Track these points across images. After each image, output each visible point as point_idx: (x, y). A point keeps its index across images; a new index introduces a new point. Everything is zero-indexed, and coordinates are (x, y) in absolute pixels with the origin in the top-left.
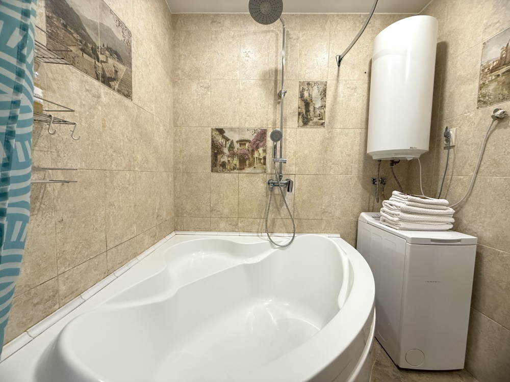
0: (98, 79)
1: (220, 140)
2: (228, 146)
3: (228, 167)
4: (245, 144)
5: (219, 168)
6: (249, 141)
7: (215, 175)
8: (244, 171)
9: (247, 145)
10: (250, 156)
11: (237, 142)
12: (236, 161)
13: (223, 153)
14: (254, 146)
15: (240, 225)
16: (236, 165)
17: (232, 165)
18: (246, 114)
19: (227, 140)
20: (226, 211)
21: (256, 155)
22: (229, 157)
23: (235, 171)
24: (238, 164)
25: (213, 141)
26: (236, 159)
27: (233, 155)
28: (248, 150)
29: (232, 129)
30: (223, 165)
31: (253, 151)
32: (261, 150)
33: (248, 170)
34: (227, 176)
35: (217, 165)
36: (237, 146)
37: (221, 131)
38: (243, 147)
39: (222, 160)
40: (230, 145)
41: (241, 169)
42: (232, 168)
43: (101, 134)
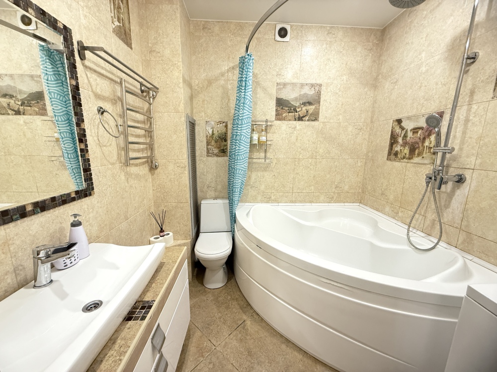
0: (295, 120)
1: (398, 130)
2: (402, 135)
3: (399, 156)
4: (418, 132)
5: (392, 157)
6: (422, 128)
7: (389, 162)
8: (412, 161)
9: (419, 133)
10: (420, 145)
11: (411, 130)
12: (406, 151)
13: (397, 142)
14: (427, 134)
15: (400, 214)
16: (406, 154)
17: (403, 154)
18: (424, 98)
19: (403, 129)
20: (391, 197)
21: (427, 143)
22: (401, 146)
23: (405, 160)
24: (408, 153)
25: (392, 132)
26: (407, 148)
27: (405, 144)
28: (420, 139)
29: (409, 118)
30: (396, 154)
31: (424, 139)
32: (433, 138)
33: (416, 160)
34: (397, 164)
35: (393, 154)
36: (410, 134)
37: (399, 121)
38: (415, 135)
39: (396, 149)
40: (405, 134)
41: (409, 159)
42: (402, 157)
43: (295, 143)
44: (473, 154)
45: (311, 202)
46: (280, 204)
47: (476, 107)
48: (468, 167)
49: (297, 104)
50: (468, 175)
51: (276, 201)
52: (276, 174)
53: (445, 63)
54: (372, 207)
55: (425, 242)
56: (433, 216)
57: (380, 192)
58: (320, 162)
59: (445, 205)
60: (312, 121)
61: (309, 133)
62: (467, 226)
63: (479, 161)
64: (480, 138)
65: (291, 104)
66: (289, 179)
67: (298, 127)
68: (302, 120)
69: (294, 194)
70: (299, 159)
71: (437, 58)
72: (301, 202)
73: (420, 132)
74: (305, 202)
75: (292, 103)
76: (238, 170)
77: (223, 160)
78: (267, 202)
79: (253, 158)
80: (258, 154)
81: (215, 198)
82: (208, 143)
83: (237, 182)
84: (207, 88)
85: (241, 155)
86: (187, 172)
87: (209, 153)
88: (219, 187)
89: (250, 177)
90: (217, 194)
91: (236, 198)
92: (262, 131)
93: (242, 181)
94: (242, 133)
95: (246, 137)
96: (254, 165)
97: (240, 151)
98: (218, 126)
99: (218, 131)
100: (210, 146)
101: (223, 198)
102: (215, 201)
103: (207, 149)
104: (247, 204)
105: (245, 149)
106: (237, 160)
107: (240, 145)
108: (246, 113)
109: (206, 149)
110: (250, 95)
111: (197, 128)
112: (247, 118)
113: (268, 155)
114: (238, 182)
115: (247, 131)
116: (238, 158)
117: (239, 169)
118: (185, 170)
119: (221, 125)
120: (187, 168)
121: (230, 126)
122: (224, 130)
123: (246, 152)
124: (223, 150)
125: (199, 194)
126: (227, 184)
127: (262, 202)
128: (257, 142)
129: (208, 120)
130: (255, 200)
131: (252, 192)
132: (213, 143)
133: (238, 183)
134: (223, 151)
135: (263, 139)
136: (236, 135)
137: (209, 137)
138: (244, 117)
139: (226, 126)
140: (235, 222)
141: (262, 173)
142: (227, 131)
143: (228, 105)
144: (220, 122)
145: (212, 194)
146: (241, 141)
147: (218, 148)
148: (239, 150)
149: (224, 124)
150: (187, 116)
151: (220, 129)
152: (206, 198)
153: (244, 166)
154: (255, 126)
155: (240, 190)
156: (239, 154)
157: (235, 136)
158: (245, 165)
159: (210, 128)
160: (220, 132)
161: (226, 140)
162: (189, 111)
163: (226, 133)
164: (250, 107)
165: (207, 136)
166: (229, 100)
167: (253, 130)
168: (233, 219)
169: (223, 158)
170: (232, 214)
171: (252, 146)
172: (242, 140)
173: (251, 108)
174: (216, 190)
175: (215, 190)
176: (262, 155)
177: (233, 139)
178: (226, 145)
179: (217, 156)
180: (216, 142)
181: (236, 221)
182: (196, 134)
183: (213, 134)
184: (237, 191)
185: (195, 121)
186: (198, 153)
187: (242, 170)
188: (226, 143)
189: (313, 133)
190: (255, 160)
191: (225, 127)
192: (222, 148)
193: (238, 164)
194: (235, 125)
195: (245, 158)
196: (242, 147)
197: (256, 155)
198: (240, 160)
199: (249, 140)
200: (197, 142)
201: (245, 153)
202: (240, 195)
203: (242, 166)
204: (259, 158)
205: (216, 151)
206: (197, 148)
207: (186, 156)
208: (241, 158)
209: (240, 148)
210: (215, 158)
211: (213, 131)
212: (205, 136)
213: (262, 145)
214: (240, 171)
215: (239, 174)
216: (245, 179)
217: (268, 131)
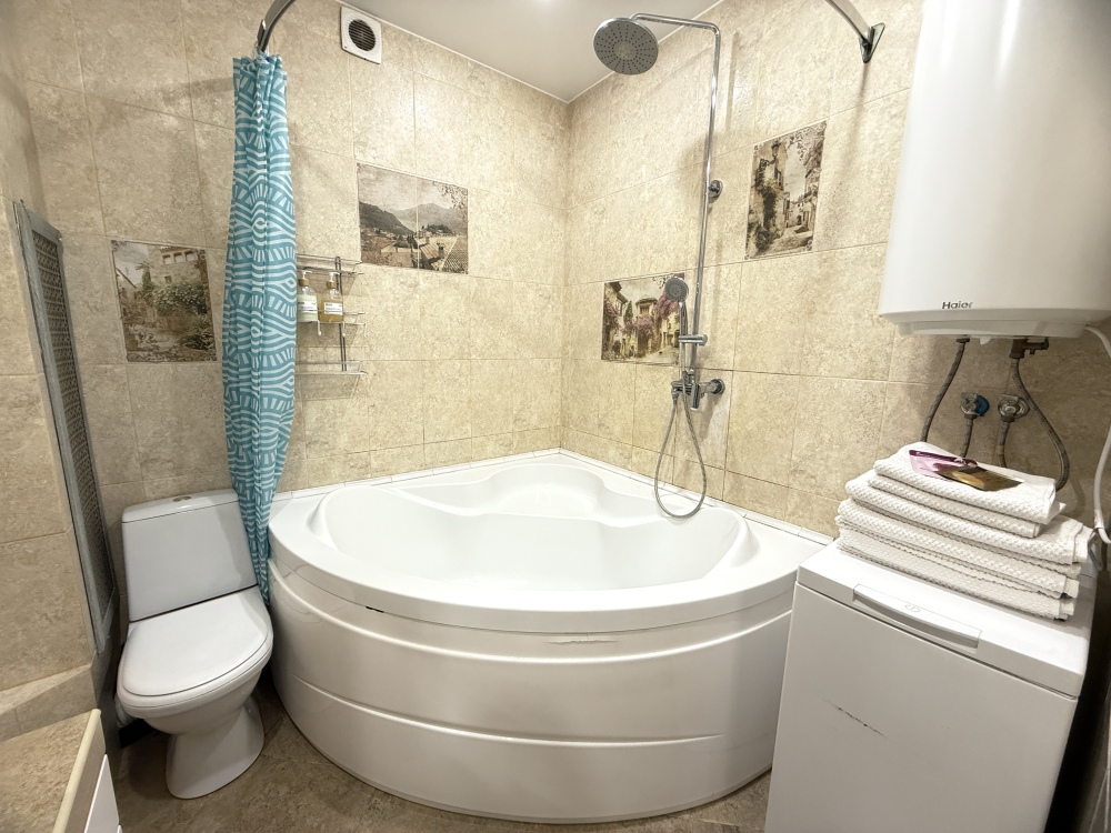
0: (415, 266)
1: (615, 303)
2: (624, 312)
3: (622, 351)
4: (647, 308)
5: (611, 353)
6: (653, 301)
7: (606, 364)
8: (644, 360)
9: (650, 310)
10: (654, 331)
11: (637, 304)
12: (633, 341)
13: (617, 325)
14: (662, 311)
15: (634, 459)
16: (632, 347)
17: (629, 348)
18: (652, 248)
19: (623, 300)
20: (617, 429)
21: (664, 329)
22: (624, 332)
23: (633, 359)
24: (636, 346)
25: (605, 306)
26: (633, 336)
27: (630, 329)
28: (652, 320)
29: (631, 281)
30: (617, 348)
31: (659, 320)
32: (672, 317)
33: (651, 358)
34: (621, 367)
35: (611, 349)
36: (636, 311)
37: (616, 286)
38: (645, 313)
39: (616, 339)
40: (627, 311)
41: (640, 356)
42: (628, 353)
43: (418, 324)
44: (730, 347)
45: (468, 460)
46: (395, 478)
47: (727, 271)
48: (725, 367)
49: (417, 228)
50: (726, 379)
51: (384, 471)
52: (377, 403)
53: (677, 191)
54: (585, 453)
55: (681, 502)
56: (686, 455)
57: (596, 421)
58: (480, 367)
59: (701, 432)
60: (455, 272)
61: (450, 300)
62: (733, 463)
63: (738, 358)
64: (736, 320)
65: (400, 224)
66: (411, 411)
67: (423, 285)
68: (432, 269)
69: (428, 448)
70: (432, 362)
71: (665, 179)
72: (445, 464)
73: (652, 307)
74: (455, 462)
75: (402, 222)
76: (266, 400)
77: (200, 373)
78: (360, 478)
79: (307, 363)
80: (320, 350)
81: (183, 494)
82: (129, 317)
83: (264, 435)
84: (103, 127)
85: (273, 353)
86: (43, 423)
87: (134, 350)
88: (193, 457)
89: (300, 417)
90: (185, 479)
91: (267, 482)
92: (329, 286)
93: (281, 429)
94: (270, 289)
95: (284, 301)
96: (310, 381)
97: (267, 342)
98: (168, 261)
99: (168, 278)
100: (138, 327)
101: (209, 489)
102: (185, 506)
103: (129, 335)
104: (298, 494)
105: (285, 336)
106: (261, 368)
107: (265, 323)
108: (276, 230)
109: (120, 336)
110: (286, 178)
111: (70, 264)
112: (284, 245)
113: (351, 351)
114: (268, 433)
115: (284, 285)
116: (261, 362)
117: (270, 397)
118: (36, 414)
119: (179, 259)
120: (43, 406)
121: (215, 266)
122: (195, 276)
123: (289, 346)
124: (197, 338)
125: (107, 490)
126: (222, 443)
127: (345, 479)
128: (314, 318)
129: (122, 238)
130: (322, 477)
131: (311, 458)
132: (152, 315)
133: (268, 438)
134: (198, 345)
135: (334, 308)
136: (249, 296)
137: (130, 295)
138: (271, 243)
139: (201, 265)
140: (269, 552)
141: (337, 402)
142: (205, 278)
143: (199, 196)
144: (176, 251)
145: (169, 482)
146: (268, 313)
147: (176, 333)
148: (264, 338)
149: (191, 258)
150: (20, 213)
151: (177, 271)
152: (139, 501)
153: (286, 385)
154: (304, 272)
155: (278, 458)
156: (266, 350)
157: (242, 297)
158: (287, 381)
159: (132, 267)
160: (176, 281)
161: (204, 309)
162: (23, 192)
163: (202, 287)
164: (288, 214)
165: (122, 293)
166: (203, 184)
167: (300, 283)
168: (261, 546)
169: (198, 364)
170: (256, 532)
171: (304, 328)
172: (272, 309)
173: (293, 217)
174: (181, 467)
175: (179, 469)
176: (334, 352)
177: (236, 307)
178: (208, 325)
179: (172, 356)
180: (164, 311)
181: (276, 551)
182: (69, 285)
183: (148, 285)
184: (266, 462)
185: (58, 234)
186: (83, 350)
187: (279, 398)
188: (205, 318)
189: (457, 300)
190: (311, 369)
191: (197, 266)
192: (191, 334)
193: (264, 379)
194: (241, 262)
195: (285, 363)
196: (274, 332)
197: (314, 353)
198: (270, 367)
199: (292, 312)
200: (77, 310)
201: (284, 349)
202: (276, 471)
203: (280, 386)
204: (326, 363)
205: (167, 342)
206: (79, 331)
207: (31, 360)
208: (274, 364)
209: (268, 335)
210: (167, 367)
211: (147, 277)
212: (113, 290)
213: (332, 325)
214: (274, 400)
215: (269, 410)
216: (290, 422)
217: (345, 289)
